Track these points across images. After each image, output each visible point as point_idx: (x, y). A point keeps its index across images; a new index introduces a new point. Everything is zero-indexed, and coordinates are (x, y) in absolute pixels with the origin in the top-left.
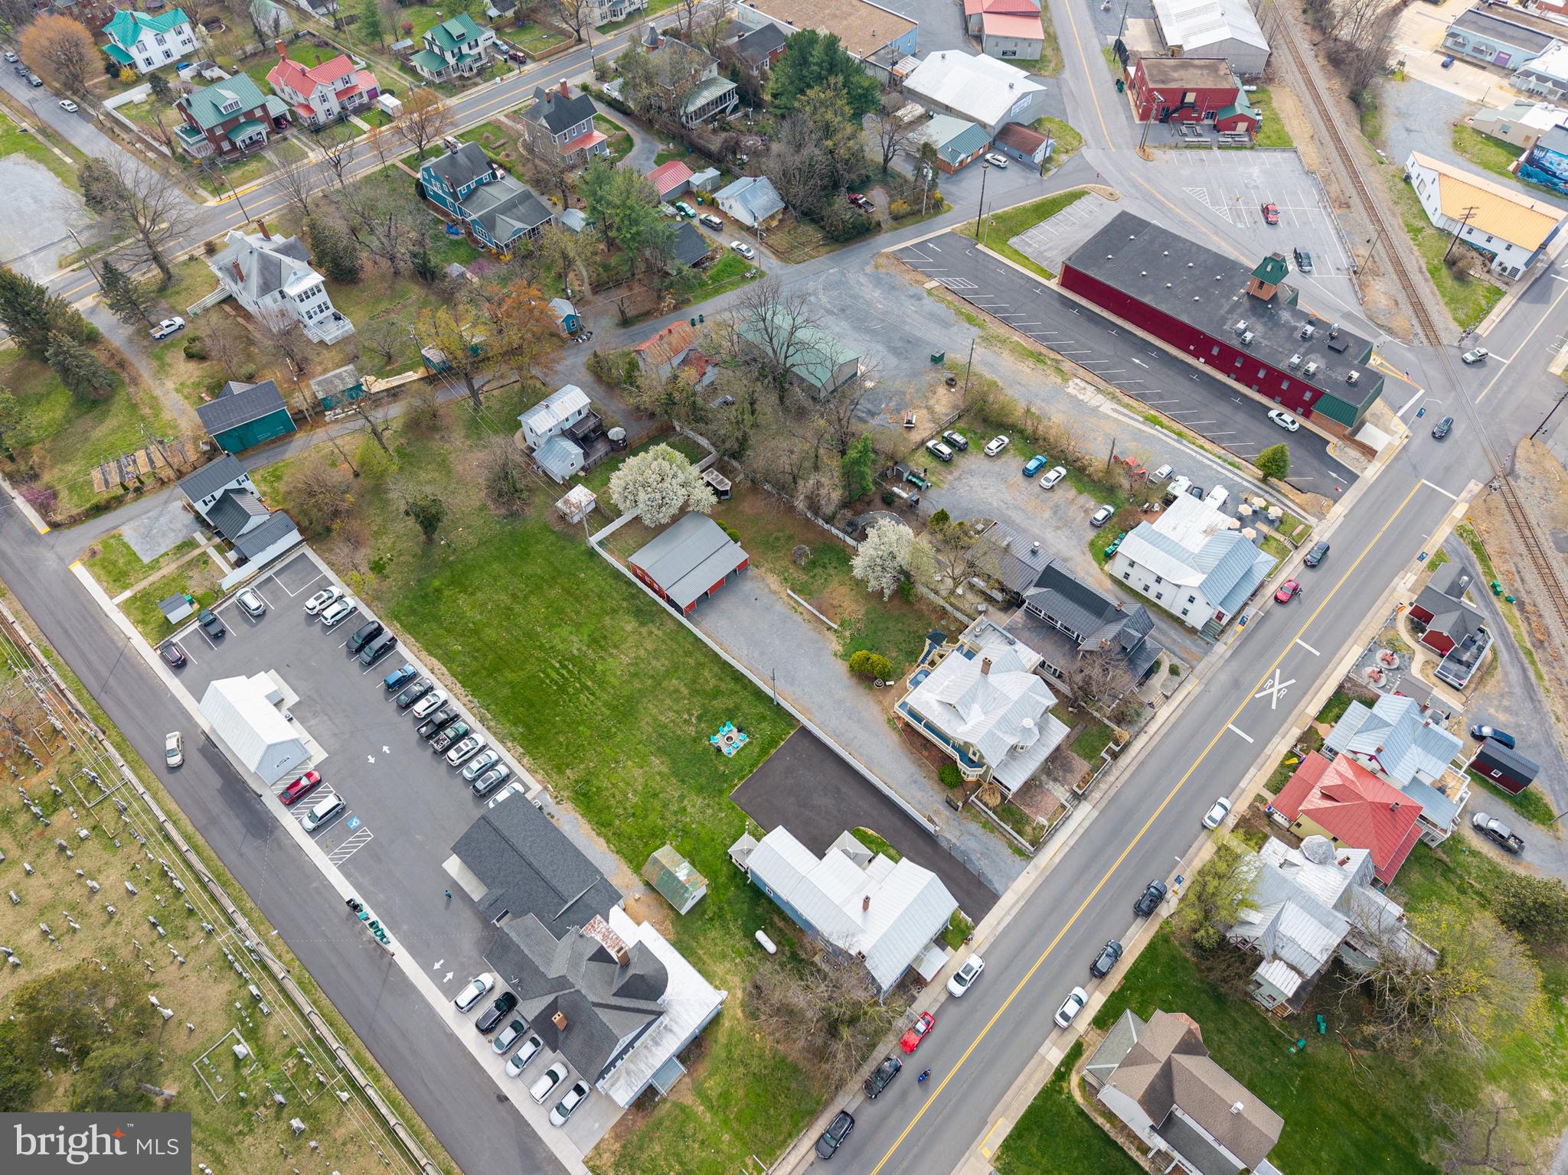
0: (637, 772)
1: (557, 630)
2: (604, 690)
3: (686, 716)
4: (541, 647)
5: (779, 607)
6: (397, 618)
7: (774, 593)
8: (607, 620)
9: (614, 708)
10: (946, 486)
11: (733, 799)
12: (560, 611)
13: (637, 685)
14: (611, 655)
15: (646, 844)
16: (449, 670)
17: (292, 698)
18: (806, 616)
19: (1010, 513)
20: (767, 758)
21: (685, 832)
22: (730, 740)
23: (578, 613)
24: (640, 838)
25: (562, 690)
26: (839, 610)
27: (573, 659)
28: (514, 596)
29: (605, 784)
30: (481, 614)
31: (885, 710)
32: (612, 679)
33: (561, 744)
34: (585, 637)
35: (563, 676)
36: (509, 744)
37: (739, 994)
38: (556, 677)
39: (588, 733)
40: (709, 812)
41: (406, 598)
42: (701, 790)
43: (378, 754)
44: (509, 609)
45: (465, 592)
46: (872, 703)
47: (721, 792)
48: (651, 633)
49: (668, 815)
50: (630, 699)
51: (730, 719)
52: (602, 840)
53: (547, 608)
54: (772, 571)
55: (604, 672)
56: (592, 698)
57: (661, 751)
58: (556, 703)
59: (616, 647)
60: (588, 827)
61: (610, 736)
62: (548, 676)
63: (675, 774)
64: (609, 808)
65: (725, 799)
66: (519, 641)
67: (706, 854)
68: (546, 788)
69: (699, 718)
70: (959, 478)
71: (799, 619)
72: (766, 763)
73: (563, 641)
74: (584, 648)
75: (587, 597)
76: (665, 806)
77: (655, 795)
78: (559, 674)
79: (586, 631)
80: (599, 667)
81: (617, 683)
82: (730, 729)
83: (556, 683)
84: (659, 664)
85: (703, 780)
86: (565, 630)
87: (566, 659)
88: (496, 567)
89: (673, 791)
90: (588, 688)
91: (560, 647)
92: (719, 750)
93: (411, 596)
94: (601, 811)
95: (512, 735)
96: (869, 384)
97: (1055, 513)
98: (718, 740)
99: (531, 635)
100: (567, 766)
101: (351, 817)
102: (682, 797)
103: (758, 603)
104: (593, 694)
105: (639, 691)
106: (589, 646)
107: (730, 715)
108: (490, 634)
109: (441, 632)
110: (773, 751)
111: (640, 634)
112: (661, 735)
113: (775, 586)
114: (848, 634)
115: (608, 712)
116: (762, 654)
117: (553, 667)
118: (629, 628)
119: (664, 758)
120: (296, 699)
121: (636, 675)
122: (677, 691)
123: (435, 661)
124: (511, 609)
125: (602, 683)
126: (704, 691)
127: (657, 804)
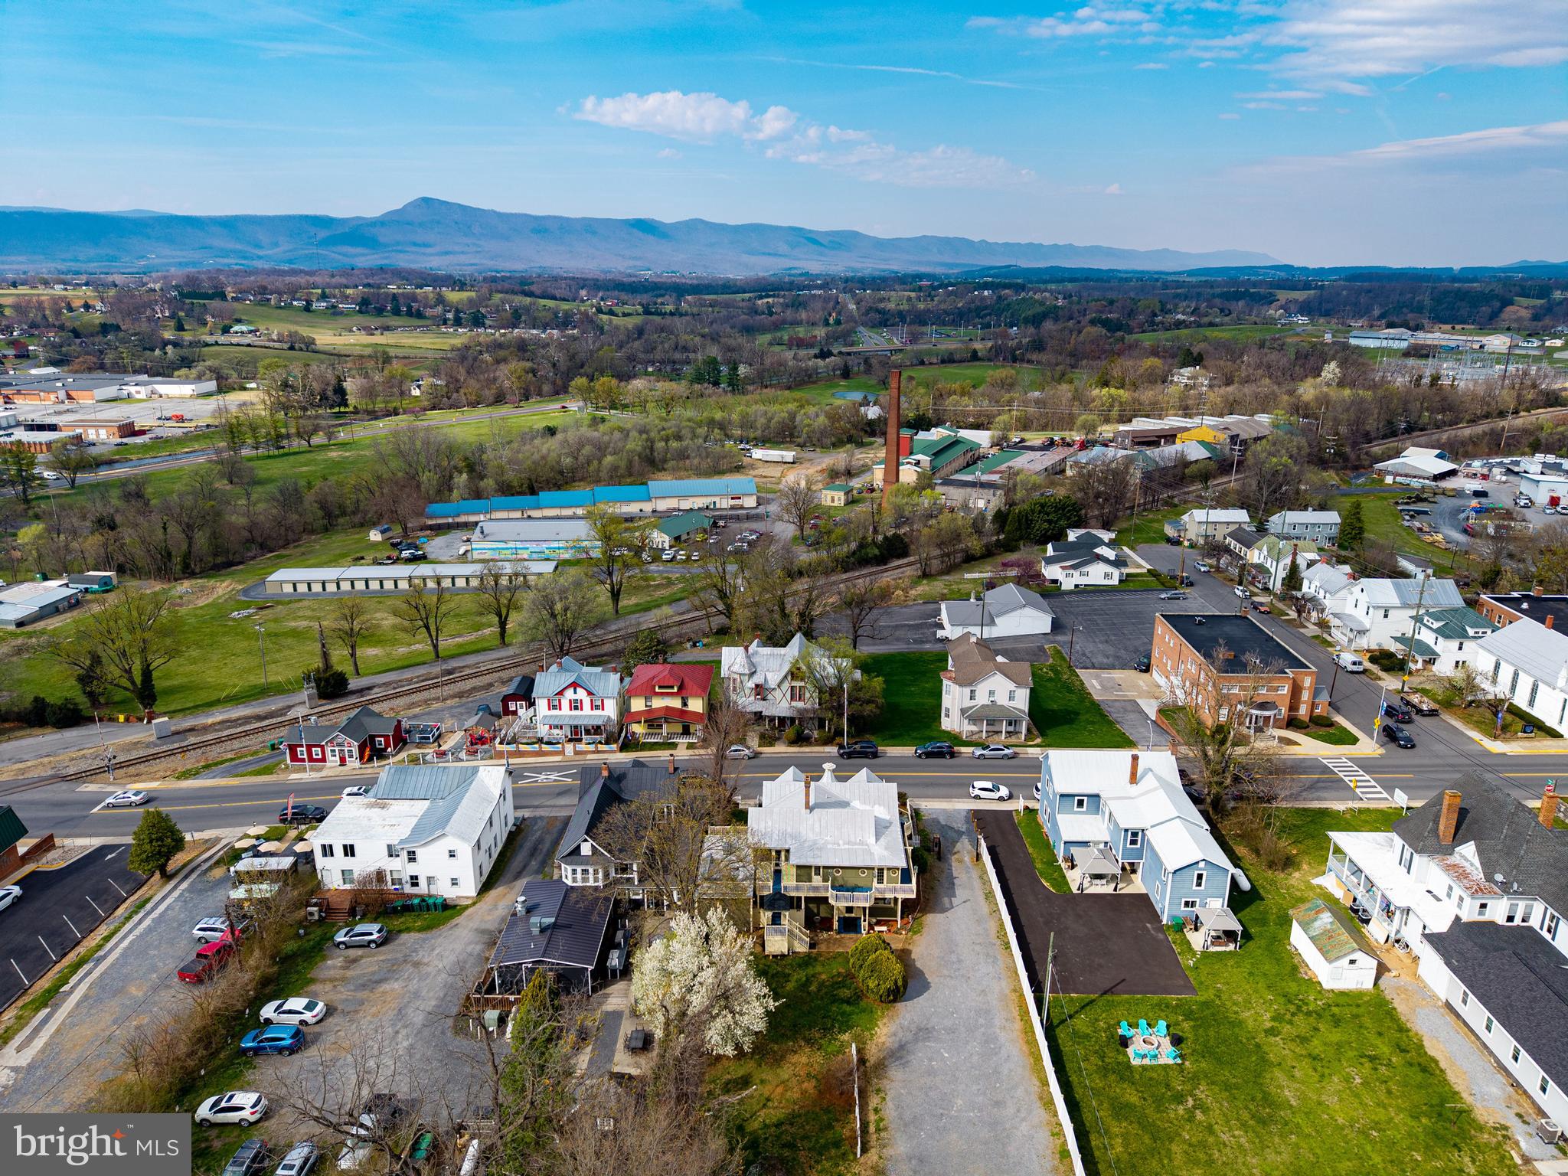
0: (1330, 1098)
3: (1200, 1116)
11: (1189, 990)
15: (1356, 1017)
20: (1108, 996)
21: (1288, 998)
22: (1151, 1046)
24: (1362, 1027)
31: (908, 941)
37: (1297, 875)
40: (1238, 998)
42: (1236, 1023)
46: (915, 955)
47: (1206, 1004)
49: (1304, 1028)
51: (1128, 1066)
57: (1270, 1101)
60: (1451, 1077)
63: (1264, 1060)
64: (1404, 1085)
65: (1202, 996)
68: (1524, 1162)
69: (1178, 1099)
76: (1303, 1039)
77: (1314, 1057)
82: (1138, 1056)
85: (1225, 1031)
89: (1278, 1048)
92: (1176, 1043)
94: (1421, 1086)
98: (1167, 1055)
102: (1272, 1032)
107: (1122, 1071)
110: (1091, 995)
112: (1261, 1121)
114: (846, 1037)
116: (998, 1104)
119: (1272, 1090)
126: (1143, 1126)
127: (1316, 1046)
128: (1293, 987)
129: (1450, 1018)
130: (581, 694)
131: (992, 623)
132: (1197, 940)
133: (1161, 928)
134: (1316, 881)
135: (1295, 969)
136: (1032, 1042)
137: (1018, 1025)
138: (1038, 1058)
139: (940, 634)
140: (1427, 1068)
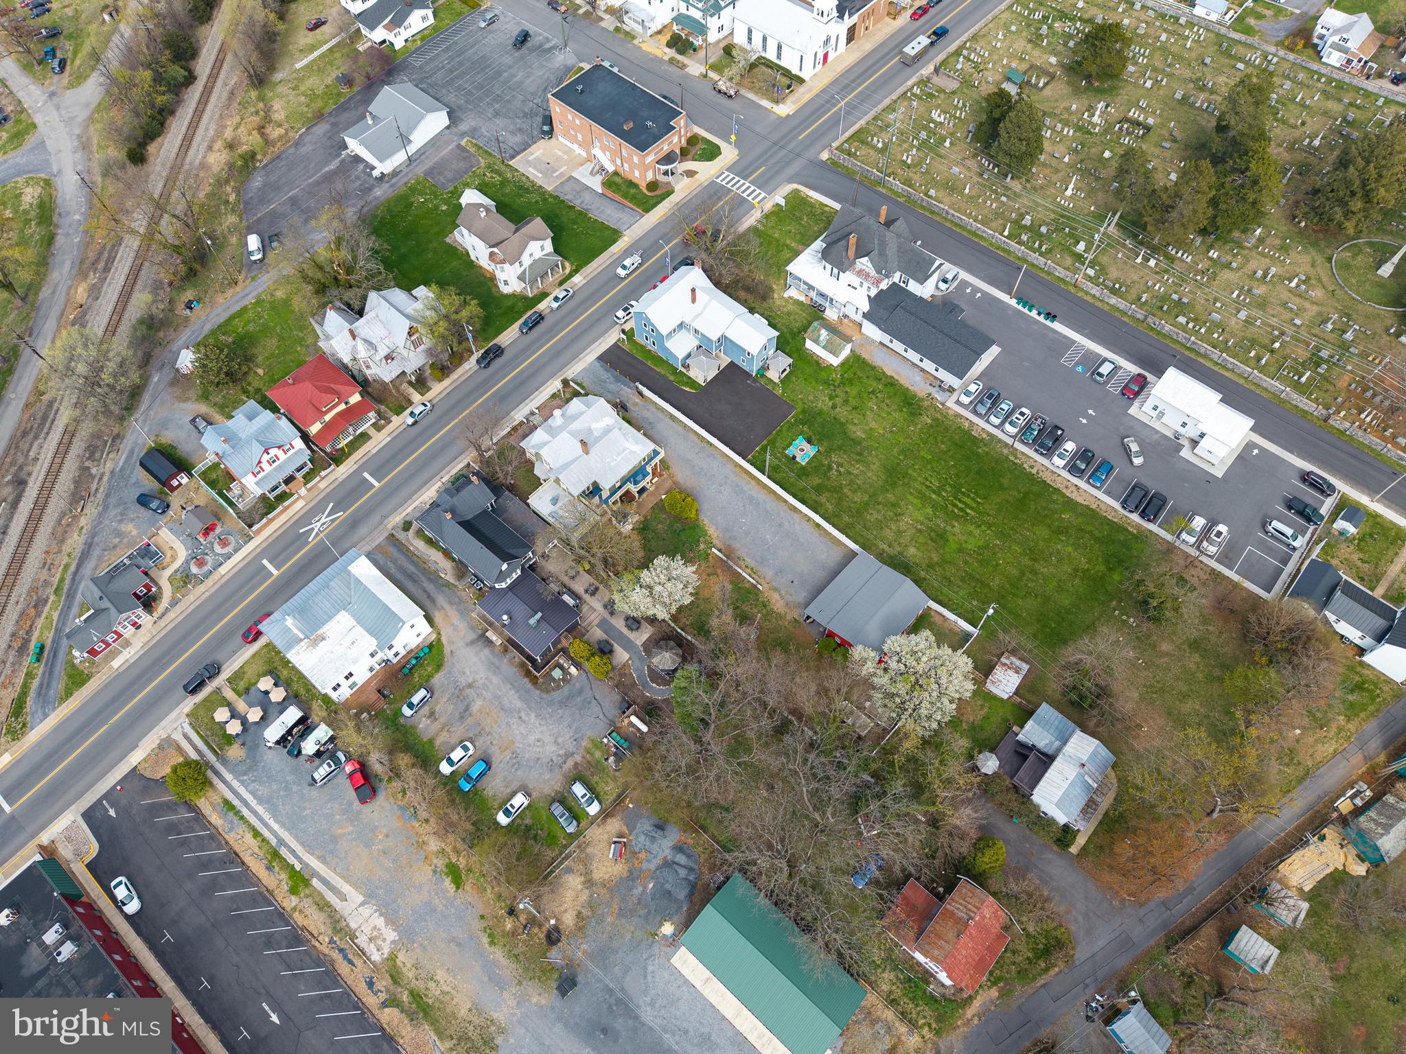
0: (873, 425)
1: (980, 543)
2: (920, 492)
3: (842, 470)
4: (990, 526)
5: (770, 573)
6: (1136, 537)
7: (775, 589)
8: (935, 558)
9: (905, 475)
10: (584, 743)
11: (792, 408)
12: (982, 563)
13: (890, 496)
14: (922, 524)
15: (855, 374)
16: (1064, 495)
17: (1185, 453)
18: (742, 563)
19: (519, 704)
20: (770, 437)
21: (827, 383)
22: (803, 451)
23: (966, 562)
24: (860, 378)
25: (957, 489)
26: (709, 571)
27: (957, 518)
28: (1034, 572)
29: (897, 415)
30: (1058, 552)
31: (671, 477)
32: (915, 501)
33: (943, 443)
34: (951, 538)
35: (960, 501)
36: (984, 436)
37: (776, 296)
38: (965, 499)
39: (922, 453)
40: (811, 398)
41: (1138, 557)
42: (820, 413)
43: (1088, 417)
44: (1035, 560)
45: (1084, 571)
46: (682, 482)
47: (804, 411)
48: (890, 546)
49: (843, 395)
50: (894, 485)
51: (803, 468)
52: (889, 374)
53: (997, 565)
54: (780, 616)
55: (924, 506)
56: (928, 483)
57: (856, 442)
58: (957, 475)
59: (920, 531)
60: (902, 382)
61: (902, 451)
62: (973, 499)
63: (842, 424)
64: (890, 397)
65: (800, 407)
66: (1012, 529)
67: (808, 370)
68: (943, 404)
69: (830, 468)
70: (568, 755)
71: (749, 561)
72: (770, 433)
73: (970, 533)
74: (948, 528)
75: (963, 580)
76: (846, 401)
77: (855, 408)
78: (964, 503)
79: (953, 545)
80: (929, 510)
81: (909, 497)
82: (802, 460)
83: (963, 494)
84: (876, 516)
85: (819, 420)
86: (971, 545)
87: (963, 518)
88: (1066, 602)
89: (842, 413)
90: (934, 492)
91: (972, 528)
92: (809, 441)
93: (1135, 560)
94: (895, 394)
95: (985, 445)
96: (668, 929)
97: (467, 709)
98: (811, 451)
99: (1002, 535)
100: (931, 426)
101: (1085, 372)
102: (834, 407)
103: (790, 577)
104: (928, 487)
105: (887, 491)
106: (945, 531)
107: (803, 472)
108: (1042, 532)
109: (1089, 528)
110: (765, 442)
111: (900, 544)
112: (860, 454)
113: (776, 596)
114: (702, 546)
115: (910, 472)
116: (780, 525)
117: (972, 508)
118: (912, 550)
119: (853, 436)
120: (1181, 454)
121: (894, 505)
122: (855, 491)
123: (1080, 500)
124: (1032, 559)
125: (923, 497)
126: (829, 491)
127: (853, 402)
128: (823, 375)
129: (885, 349)
130: (273, 452)
131: (410, 142)
132: (773, 375)
133: (755, 380)
134: (786, 295)
135: (817, 363)
136: (765, 487)
137: (753, 482)
138: (774, 493)
139: (376, 173)
140: (891, 383)
